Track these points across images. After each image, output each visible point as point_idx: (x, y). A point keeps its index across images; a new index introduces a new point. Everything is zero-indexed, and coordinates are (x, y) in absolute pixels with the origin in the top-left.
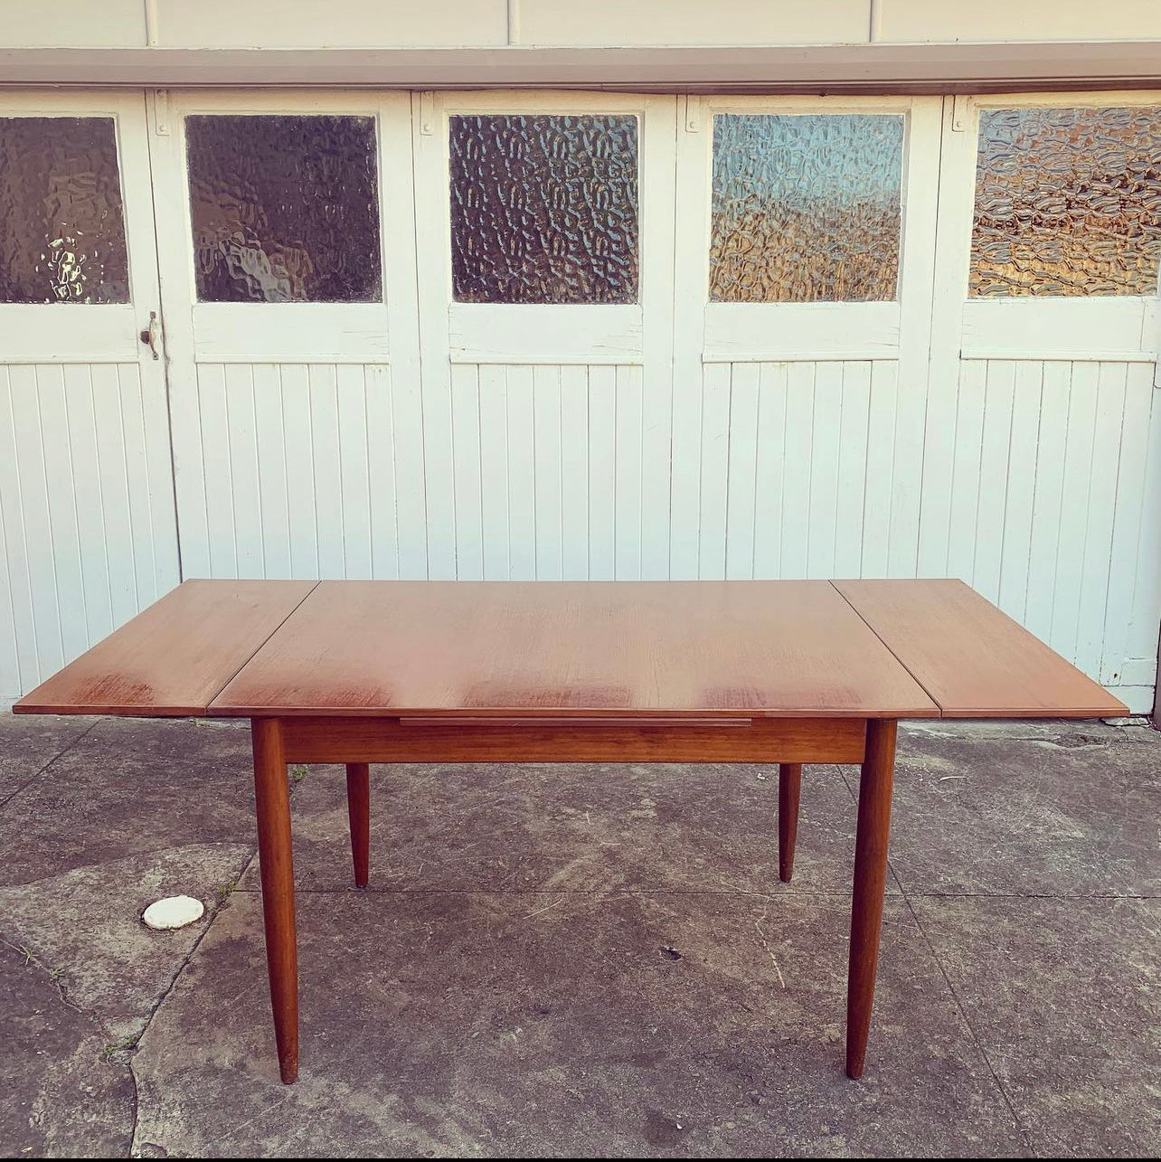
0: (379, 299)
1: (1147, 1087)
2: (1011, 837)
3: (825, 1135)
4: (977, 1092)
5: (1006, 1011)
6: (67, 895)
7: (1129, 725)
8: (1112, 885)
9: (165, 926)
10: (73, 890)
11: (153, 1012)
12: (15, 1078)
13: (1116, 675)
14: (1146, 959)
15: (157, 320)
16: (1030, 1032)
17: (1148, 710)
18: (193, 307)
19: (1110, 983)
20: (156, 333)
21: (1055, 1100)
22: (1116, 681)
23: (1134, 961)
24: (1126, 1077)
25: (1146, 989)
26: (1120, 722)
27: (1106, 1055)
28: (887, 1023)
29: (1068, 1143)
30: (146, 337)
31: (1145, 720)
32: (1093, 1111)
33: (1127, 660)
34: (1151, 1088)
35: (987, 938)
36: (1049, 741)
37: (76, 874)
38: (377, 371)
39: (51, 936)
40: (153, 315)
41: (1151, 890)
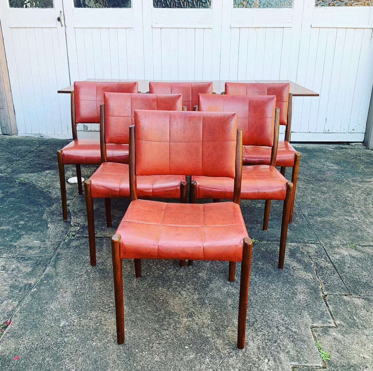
0: (130, 7)
1: (345, 217)
2: (316, 168)
3: (255, 224)
4: (298, 217)
5: (309, 202)
6: (46, 176)
7: (356, 145)
8: (344, 178)
9: (74, 183)
10: (47, 175)
11: (73, 199)
12: (38, 210)
13: (353, 130)
14: (350, 193)
15: (62, 13)
16: (315, 206)
17: (362, 141)
18: (73, 9)
19: (339, 197)
20: (62, 18)
21: (319, 219)
22: (353, 131)
23: (347, 194)
24: (339, 215)
25: (349, 199)
26: (354, 144)
27: (335, 211)
28: (275, 204)
29: (321, 227)
30: (59, 19)
31: (361, 144)
32: (329, 221)
33: (357, 125)
34: (346, 217)
35: (306, 188)
36: (332, 148)
37: (47, 171)
38: (130, 31)
39: (43, 183)
40: (61, 12)
41: (355, 180)
